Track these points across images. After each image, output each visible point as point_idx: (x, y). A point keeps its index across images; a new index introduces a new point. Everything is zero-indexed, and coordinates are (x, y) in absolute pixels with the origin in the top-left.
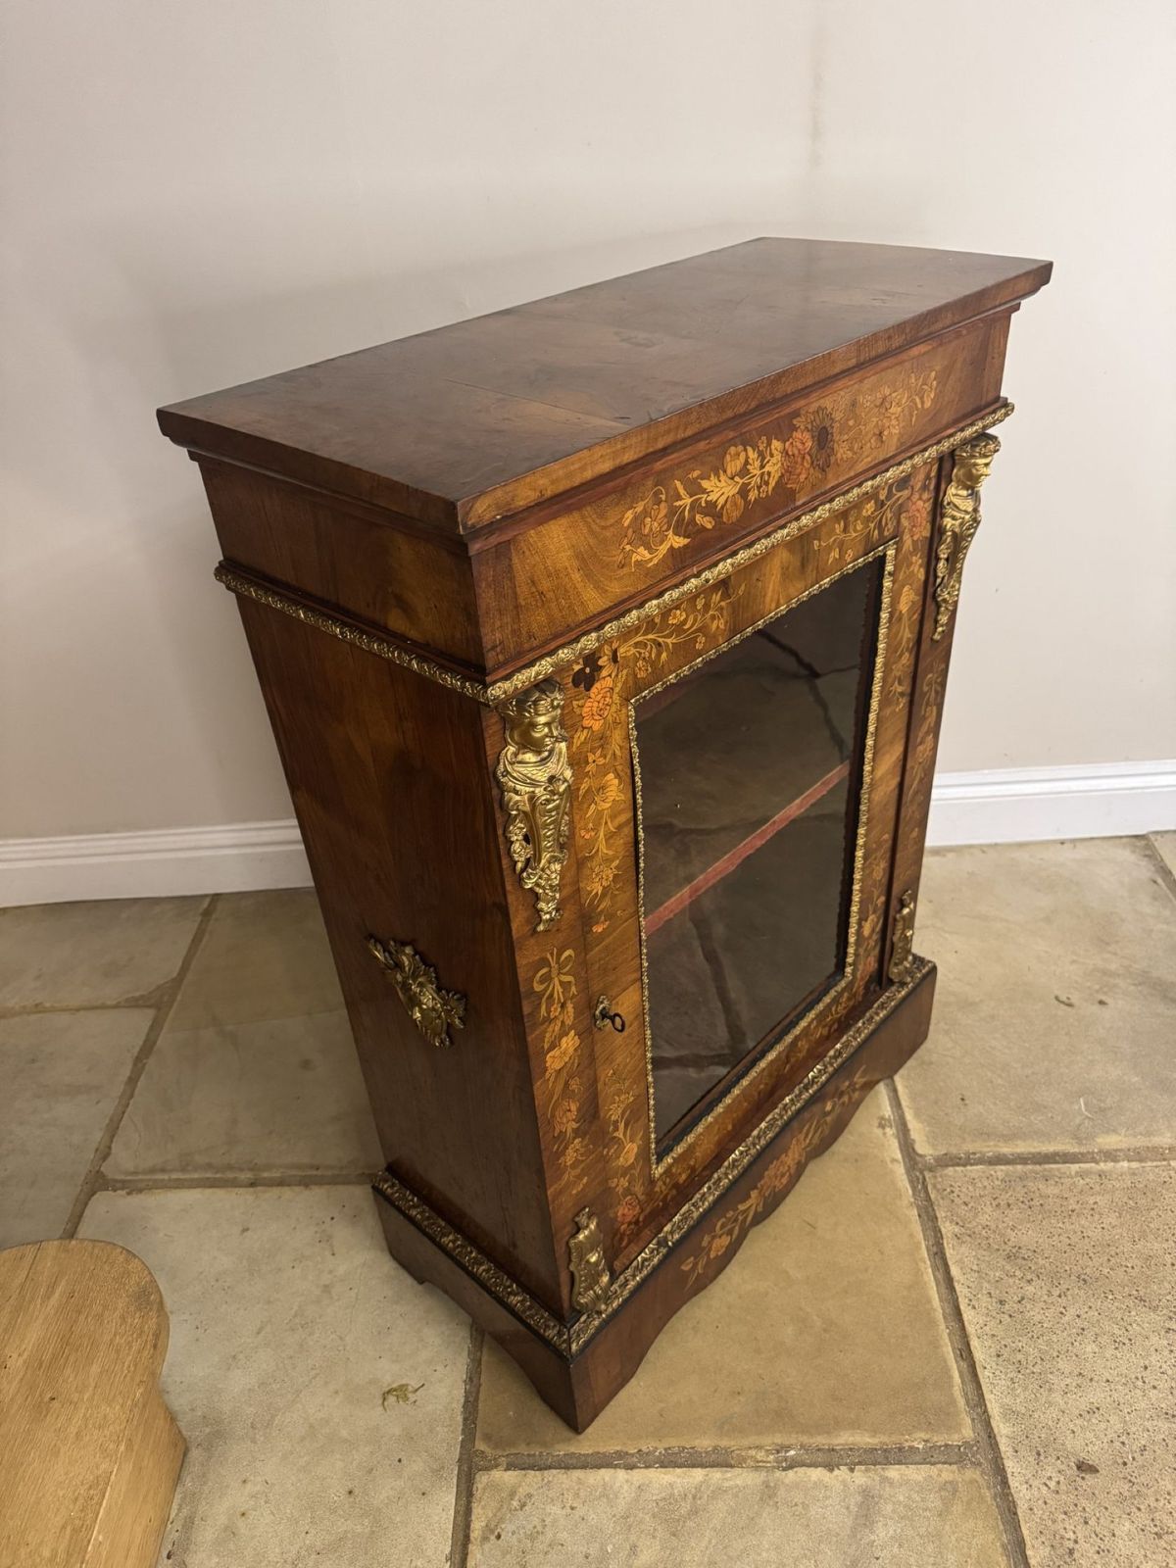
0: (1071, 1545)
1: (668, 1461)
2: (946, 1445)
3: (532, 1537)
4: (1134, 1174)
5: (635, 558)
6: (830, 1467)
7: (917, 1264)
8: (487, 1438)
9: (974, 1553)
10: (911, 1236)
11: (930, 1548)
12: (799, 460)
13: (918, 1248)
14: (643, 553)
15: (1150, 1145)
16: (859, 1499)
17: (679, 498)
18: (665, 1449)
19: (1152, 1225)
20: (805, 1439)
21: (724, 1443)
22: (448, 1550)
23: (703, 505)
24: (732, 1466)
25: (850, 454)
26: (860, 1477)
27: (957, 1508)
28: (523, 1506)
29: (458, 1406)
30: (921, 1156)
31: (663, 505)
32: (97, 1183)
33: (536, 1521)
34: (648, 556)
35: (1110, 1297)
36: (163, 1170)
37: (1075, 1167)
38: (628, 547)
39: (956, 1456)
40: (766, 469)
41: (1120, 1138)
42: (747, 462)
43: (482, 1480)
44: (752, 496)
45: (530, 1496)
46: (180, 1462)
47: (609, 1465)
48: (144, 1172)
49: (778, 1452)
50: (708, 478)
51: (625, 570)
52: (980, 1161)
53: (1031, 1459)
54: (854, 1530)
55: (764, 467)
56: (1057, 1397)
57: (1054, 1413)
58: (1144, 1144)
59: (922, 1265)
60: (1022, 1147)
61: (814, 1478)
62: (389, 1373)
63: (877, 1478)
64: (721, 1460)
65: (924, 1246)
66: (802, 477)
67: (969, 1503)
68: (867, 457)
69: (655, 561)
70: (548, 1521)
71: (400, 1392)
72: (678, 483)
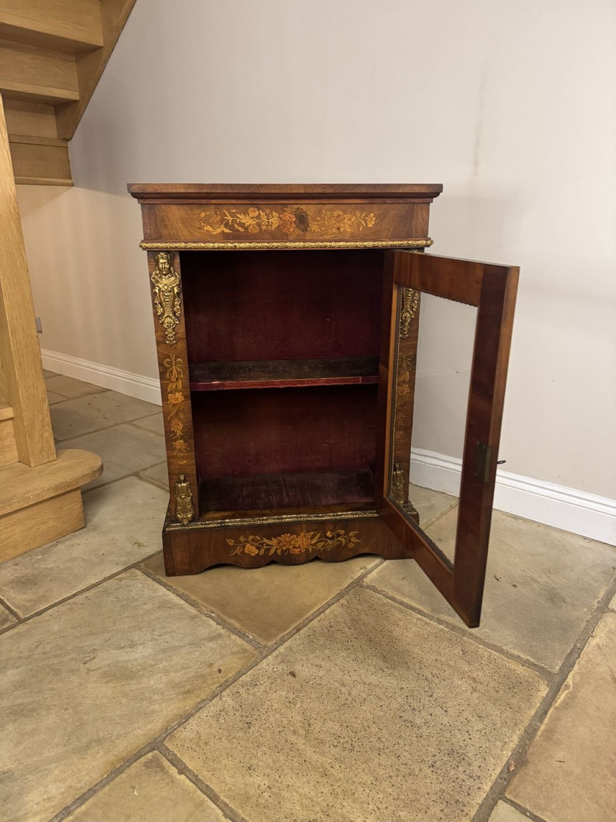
0: (258, 683)
1: (180, 596)
2: (259, 642)
3: (127, 586)
4: (441, 631)
5: (205, 228)
6: (218, 624)
7: (318, 603)
8: (146, 564)
9: (228, 666)
10: (328, 596)
11: (218, 656)
12: (289, 223)
13: (325, 600)
14: (209, 228)
15: (462, 628)
16: (216, 634)
17: (226, 216)
18: (183, 593)
19: (423, 645)
20: (221, 614)
21: (199, 601)
22: (107, 576)
23: (238, 222)
24: (193, 606)
25: (319, 231)
26: (223, 631)
27: (240, 656)
28: (134, 580)
29: (148, 555)
30: (363, 581)
31: (218, 216)
32: (136, 474)
33: (132, 584)
34: (212, 230)
35: (374, 649)
36: (152, 479)
37: (420, 616)
38: (203, 224)
39: (257, 646)
40: (271, 221)
41: (453, 620)
42: (259, 215)
43: (133, 570)
44: (264, 228)
45: (138, 579)
46: (81, 527)
47: (165, 587)
48: (150, 478)
49: (210, 612)
50: (240, 214)
51: (201, 231)
52: (384, 595)
53: (278, 661)
54: (204, 639)
55: (269, 219)
56: (311, 656)
57: (305, 658)
58: (460, 626)
59: (319, 604)
60: (406, 600)
61: (211, 623)
62: (142, 539)
63: (227, 634)
64: (193, 604)
65: (327, 600)
66: (292, 230)
67: (245, 657)
68: (331, 235)
69: (216, 233)
70: (135, 586)
71: (140, 545)
72: (226, 212)
